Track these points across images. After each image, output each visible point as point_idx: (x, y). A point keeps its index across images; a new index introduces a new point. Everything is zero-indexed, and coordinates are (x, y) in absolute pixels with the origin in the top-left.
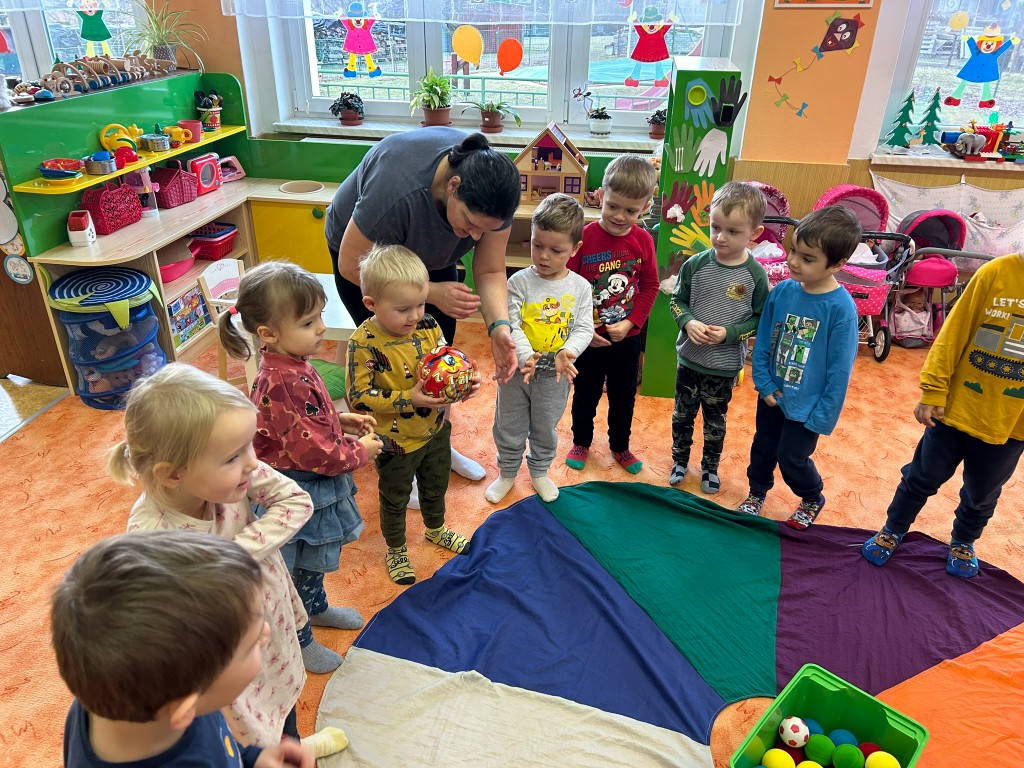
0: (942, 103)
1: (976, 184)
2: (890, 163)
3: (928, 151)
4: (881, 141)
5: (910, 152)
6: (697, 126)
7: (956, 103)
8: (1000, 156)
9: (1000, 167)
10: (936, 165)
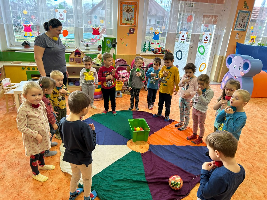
0: (151, 43)
2: (143, 55)
3: (150, 52)
4: (141, 51)
5: (147, 52)
7: (153, 44)
8: (161, 53)
9: (161, 55)
10: (151, 55)
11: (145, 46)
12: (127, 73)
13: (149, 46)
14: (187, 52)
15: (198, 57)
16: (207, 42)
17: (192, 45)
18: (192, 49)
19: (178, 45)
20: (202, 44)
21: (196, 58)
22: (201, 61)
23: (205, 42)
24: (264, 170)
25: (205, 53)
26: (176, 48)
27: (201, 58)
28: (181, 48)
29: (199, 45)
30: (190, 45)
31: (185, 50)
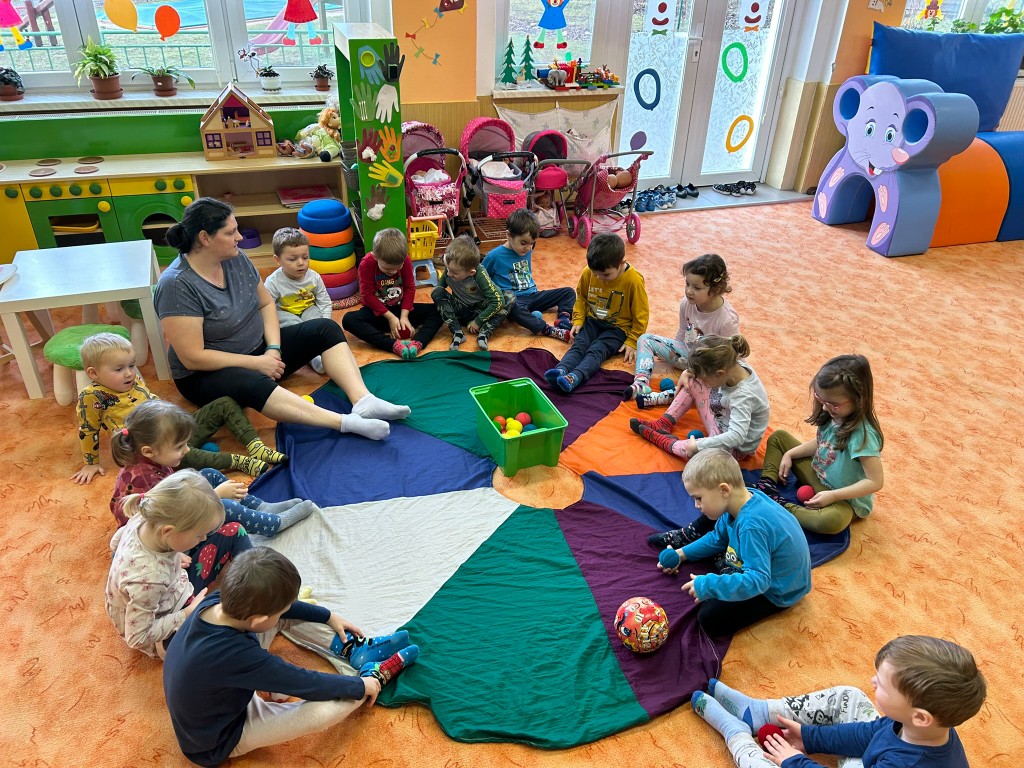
0: (532, 47)
1: (566, 108)
2: (506, 97)
3: (529, 85)
4: (497, 80)
5: (518, 87)
6: (372, 83)
7: (542, 46)
8: (578, 85)
9: (579, 93)
10: (538, 96)
11: (509, 61)
12: (447, 183)
13: (527, 59)
14: (677, 76)
15: (720, 93)
16: (756, 29)
17: (697, 44)
18: (696, 59)
19: (642, 46)
20: (739, 36)
21: (715, 99)
22: (733, 107)
23: (748, 29)
24: (1003, 536)
25: (749, 74)
26: (636, 58)
27: (735, 95)
28: (656, 60)
29: (726, 41)
30: (691, 46)
31: (672, 65)
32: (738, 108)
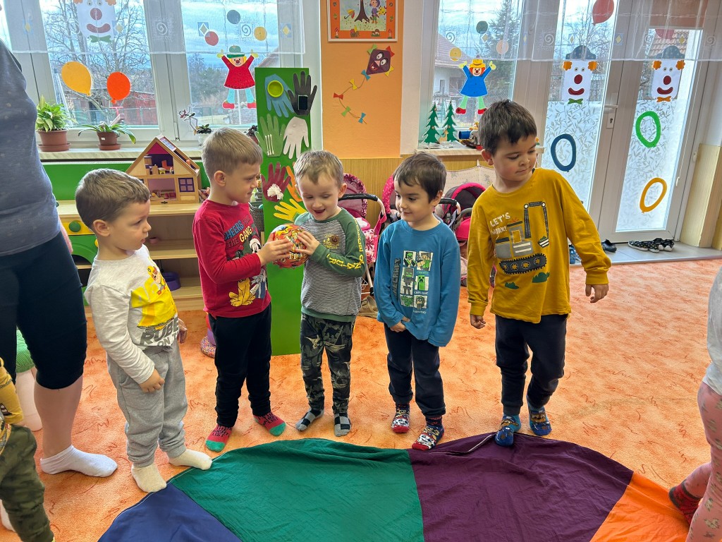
0: (454, 111)
3: (452, 145)
4: (420, 141)
5: (441, 146)
6: (280, 115)
7: (463, 112)
10: (459, 154)
11: (433, 123)
13: (450, 122)
14: (592, 140)
15: (633, 157)
16: (668, 99)
17: (611, 112)
18: (611, 126)
20: (651, 106)
21: (629, 163)
22: (646, 170)
23: (660, 99)
25: (661, 140)
26: (553, 124)
27: (648, 159)
28: (572, 127)
29: (639, 109)
30: (606, 113)
31: (587, 131)
32: (651, 171)
